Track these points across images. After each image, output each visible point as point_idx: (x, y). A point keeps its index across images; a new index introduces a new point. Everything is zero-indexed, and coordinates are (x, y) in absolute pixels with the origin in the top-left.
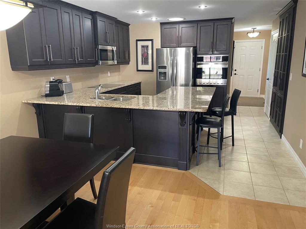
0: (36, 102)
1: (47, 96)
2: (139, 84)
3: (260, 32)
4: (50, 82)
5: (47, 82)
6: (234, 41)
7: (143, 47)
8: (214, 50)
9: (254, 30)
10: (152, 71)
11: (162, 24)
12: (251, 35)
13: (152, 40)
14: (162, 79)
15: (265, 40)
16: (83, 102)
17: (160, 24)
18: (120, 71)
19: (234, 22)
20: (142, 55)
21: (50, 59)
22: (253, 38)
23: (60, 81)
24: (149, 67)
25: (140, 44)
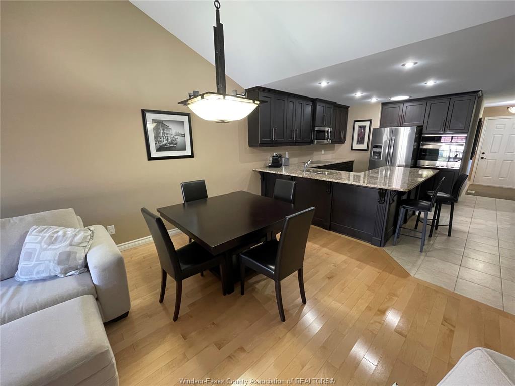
0: (261, 171)
1: (270, 167)
2: (352, 162)
4: (274, 156)
5: (270, 157)
7: (360, 127)
8: (446, 129)
10: (367, 150)
11: (383, 104)
12: (513, 110)
13: (370, 120)
14: (375, 159)
16: (293, 173)
17: (381, 104)
18: (334, 150)
19: (482, 95)
20: (359, 135)
21: (275, 139)
23: (280, 156)
24: (364, 147)
25: (357, 124)
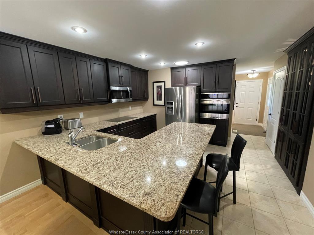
2: (155, 115)
3: (259, 73)
6: (236, 81)
7: (158, 87)
8: (216, 88)
9: (254, 71)
10: (164, 105)
11: (172, 69)
12: (250, 76)
13: (164, 82)
14: (169, 113)
15: (263, 80)
17: (170, 69)
19: (236, 64)
20: (158, 94)
22: (253, 79)
24: (162, 102)
25: (156, 85)
